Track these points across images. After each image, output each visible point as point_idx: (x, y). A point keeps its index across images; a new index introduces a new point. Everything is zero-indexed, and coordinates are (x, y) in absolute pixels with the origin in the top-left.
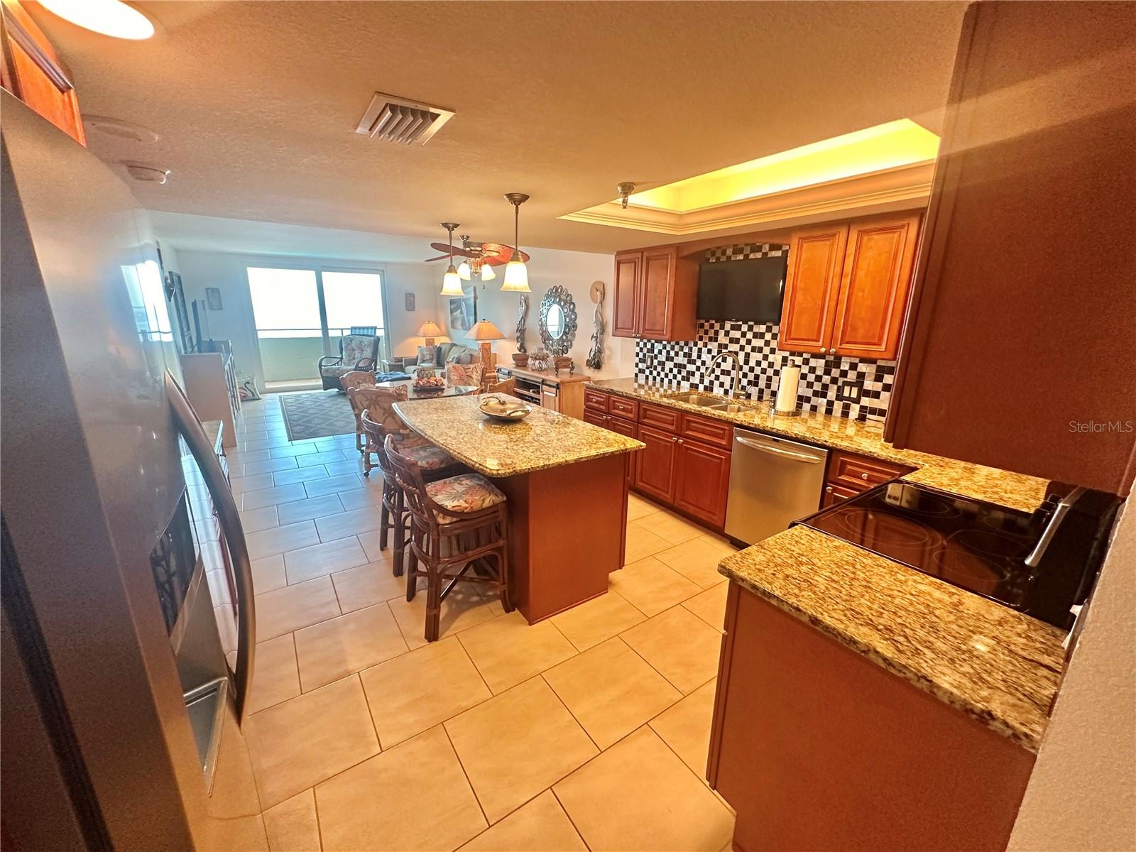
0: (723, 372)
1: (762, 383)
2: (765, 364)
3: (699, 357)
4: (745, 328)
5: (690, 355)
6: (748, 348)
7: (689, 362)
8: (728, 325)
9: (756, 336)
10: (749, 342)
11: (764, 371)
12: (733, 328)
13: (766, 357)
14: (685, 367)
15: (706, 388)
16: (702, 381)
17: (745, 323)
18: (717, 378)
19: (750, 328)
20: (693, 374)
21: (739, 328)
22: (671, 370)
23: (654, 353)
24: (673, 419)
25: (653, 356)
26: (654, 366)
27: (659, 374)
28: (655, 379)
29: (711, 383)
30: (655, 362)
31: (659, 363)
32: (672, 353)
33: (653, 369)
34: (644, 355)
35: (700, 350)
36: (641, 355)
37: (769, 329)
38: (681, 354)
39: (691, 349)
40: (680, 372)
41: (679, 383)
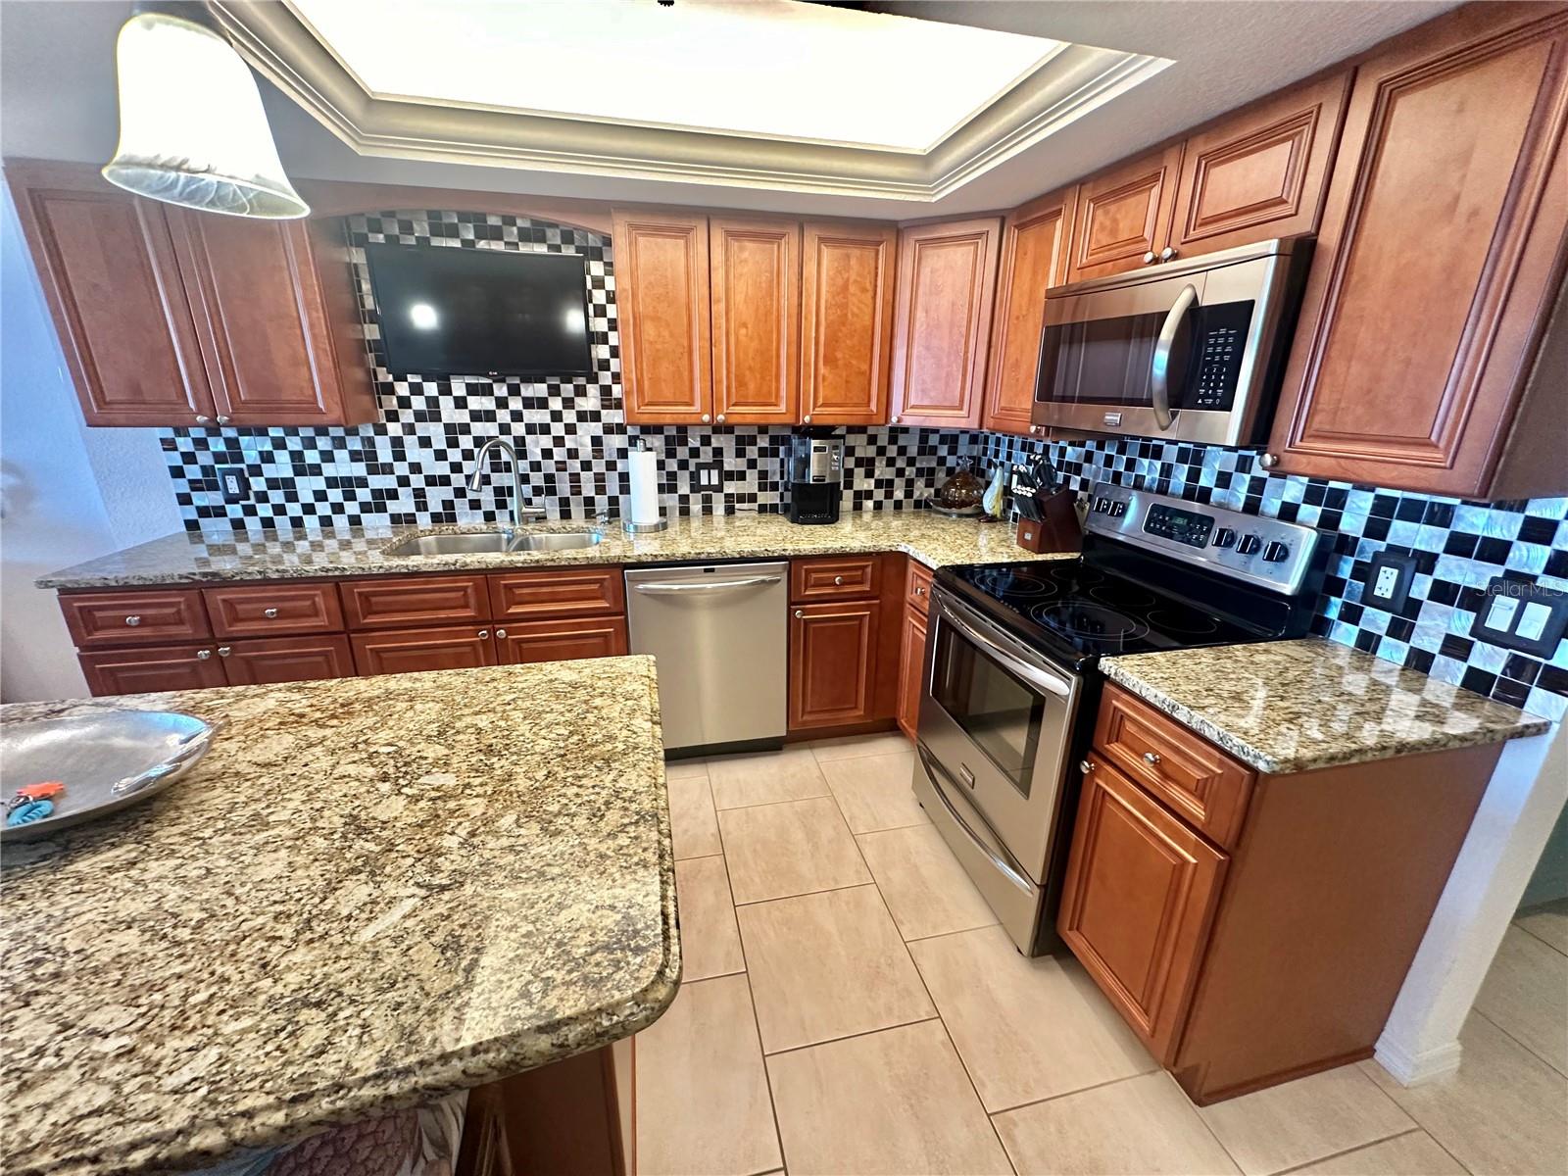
1: (564, 487)
2: (559, 454)
3: (399, 456)
4: (501, 390)
5: (371, 455)
6: (519, 429)
7: (372, 471)
8: (458, 387)
9: (529, 403)
10: (517, 416)
11: (561, 466)
12: (473, 390)
13: (559, 441)
14: (362, 483)
17: (499, 380)
18: (460, 493)
19: (514, 391)
20: (393, 495)
21: (487, 391)
22: (321, 496)
23: (242, 461)
24: (465, 595)
25: (242, 470)
26: (257, 493)
27: (280, 510)
28: (268, 523)
29: (448, 505)
30: (258, 484)
31: (273, 483)
32: (312, 457)
33: (252, 501)
34: (207, 470)
35: (397, 442)
36: (193, 472)
37: (554, 391)
38: (341, 455)
39: (370, 442)
40: (350, 496)
41: (355, 521)
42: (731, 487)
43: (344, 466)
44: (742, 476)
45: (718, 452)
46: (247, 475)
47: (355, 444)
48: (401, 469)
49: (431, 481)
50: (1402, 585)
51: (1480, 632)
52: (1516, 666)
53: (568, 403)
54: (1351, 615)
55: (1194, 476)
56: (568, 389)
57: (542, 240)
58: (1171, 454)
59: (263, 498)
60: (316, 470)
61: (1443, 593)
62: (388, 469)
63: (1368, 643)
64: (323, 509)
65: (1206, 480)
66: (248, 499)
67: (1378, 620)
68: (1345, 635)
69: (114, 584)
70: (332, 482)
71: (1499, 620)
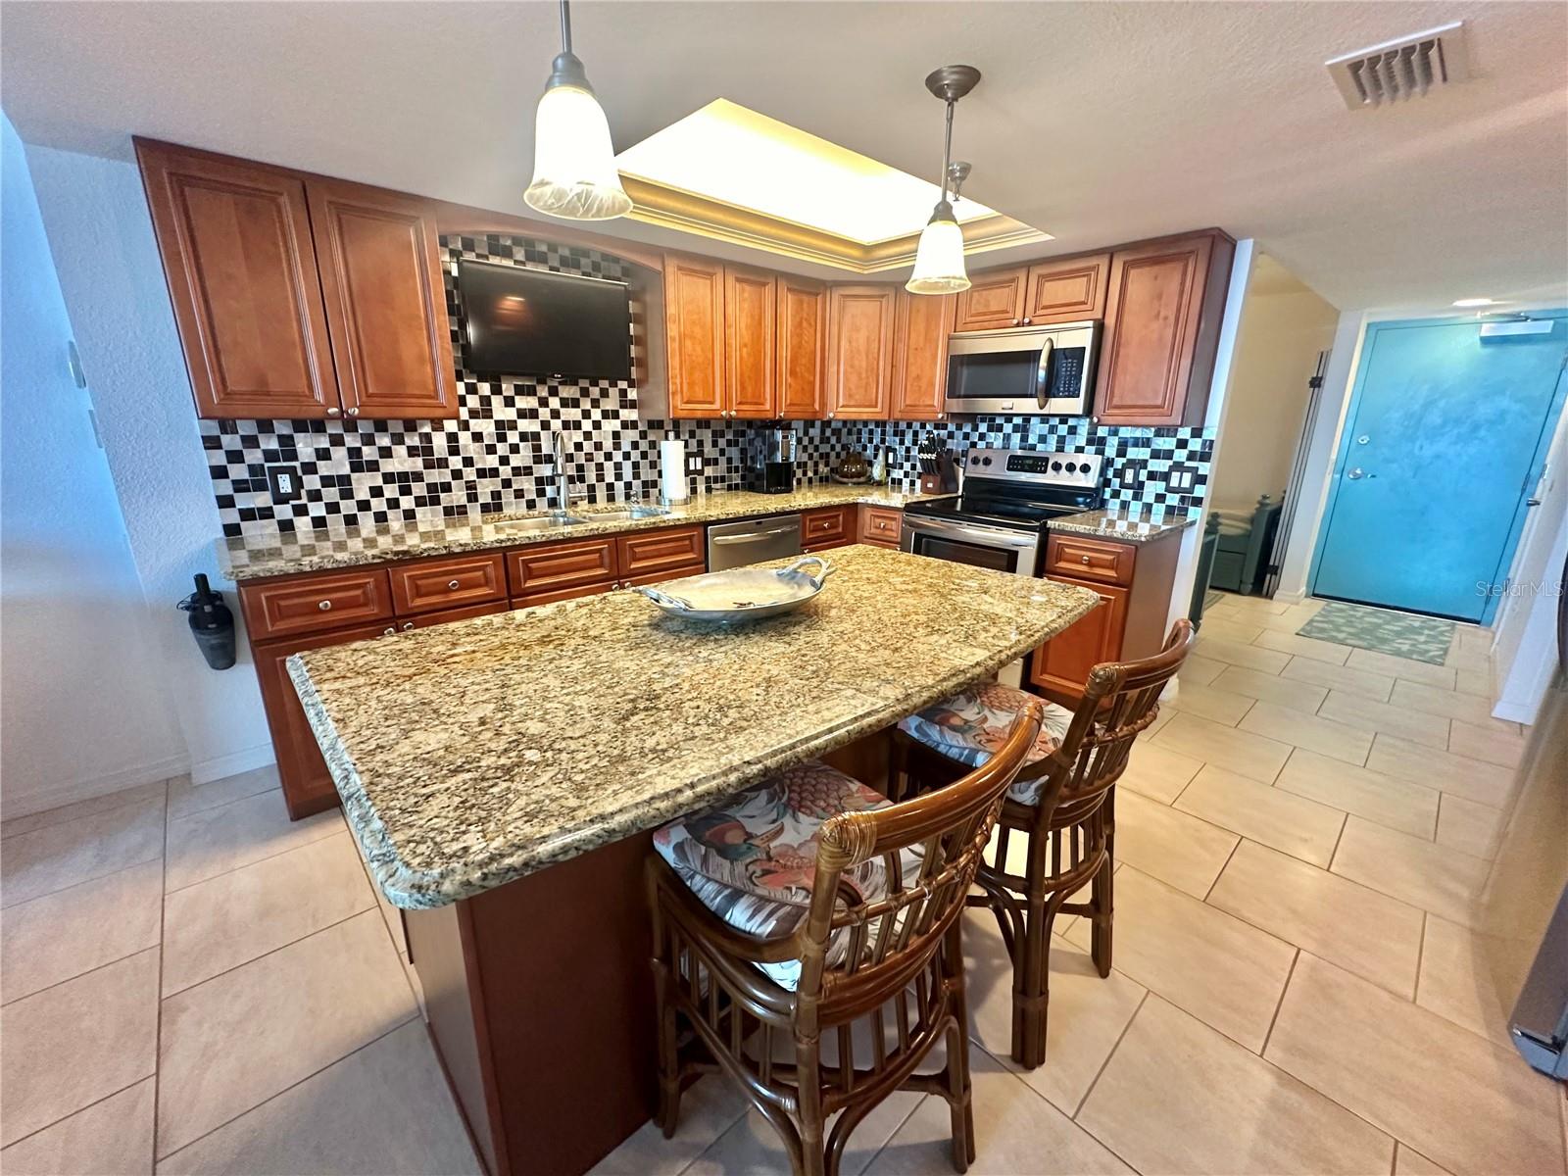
0: (516, 471)
1: (591, 476)
2: (588, 447)
3: (454, 451)
4: (543, 391)
5: (428, 451)
6: (556, 425)
7: (428, 465)
8: (508, 388)
9: (564, 403)
10: (555, 414)
11: (589, 457)
12: (520, 391)
13: (588, 436)
14: (418, 477)
15: (485, 508)
16: (473, 498)
17: (542, 382)
18: (507, 484)
19: (554, 392)
20: (447, 488)
21: (532, 392)
22: (377, 492)
23: (295, 458)
24: (601, 557)
25: (295, 467)
26: (309, 492)
27: (333, 508)
28: (319, 522)
29: (496, 495)
30: (312, 482)
31: (327, 481)
32: (369, 453)
33: (304, 500)
34: (253, 469)
35: (452, 438)
36: (239, 472)
37: (585, 393)
38: (400, 451)
39: (427, 437)
40: (406, 491)
41: (409, 515)
42: (709, 471)
43: (401, 462)
44: (716, 462)
45: (700, 443)
46: (300, 473)
47: (413, 440)
48: (456, 462)
49: (481, 473)
50: (1136, 475)
51: (1169, 489)
52: (1183, 499)
53: (595, 403)
54: (1116, 494)
55: (1024, 439)
56: (595, 392)
57: (576, 266)
58: (1008, 428)
59: (315, 496)
60: (373, 466)
61: (1152, 476)
62: (443, 463)
63: (1124, 505)
64: (379, 505)
65: (1032, 439)
66: (300, 498)
67: (1127, 494)
68: (1114, 505)
70: (389, 478)
71: (1174, 483)
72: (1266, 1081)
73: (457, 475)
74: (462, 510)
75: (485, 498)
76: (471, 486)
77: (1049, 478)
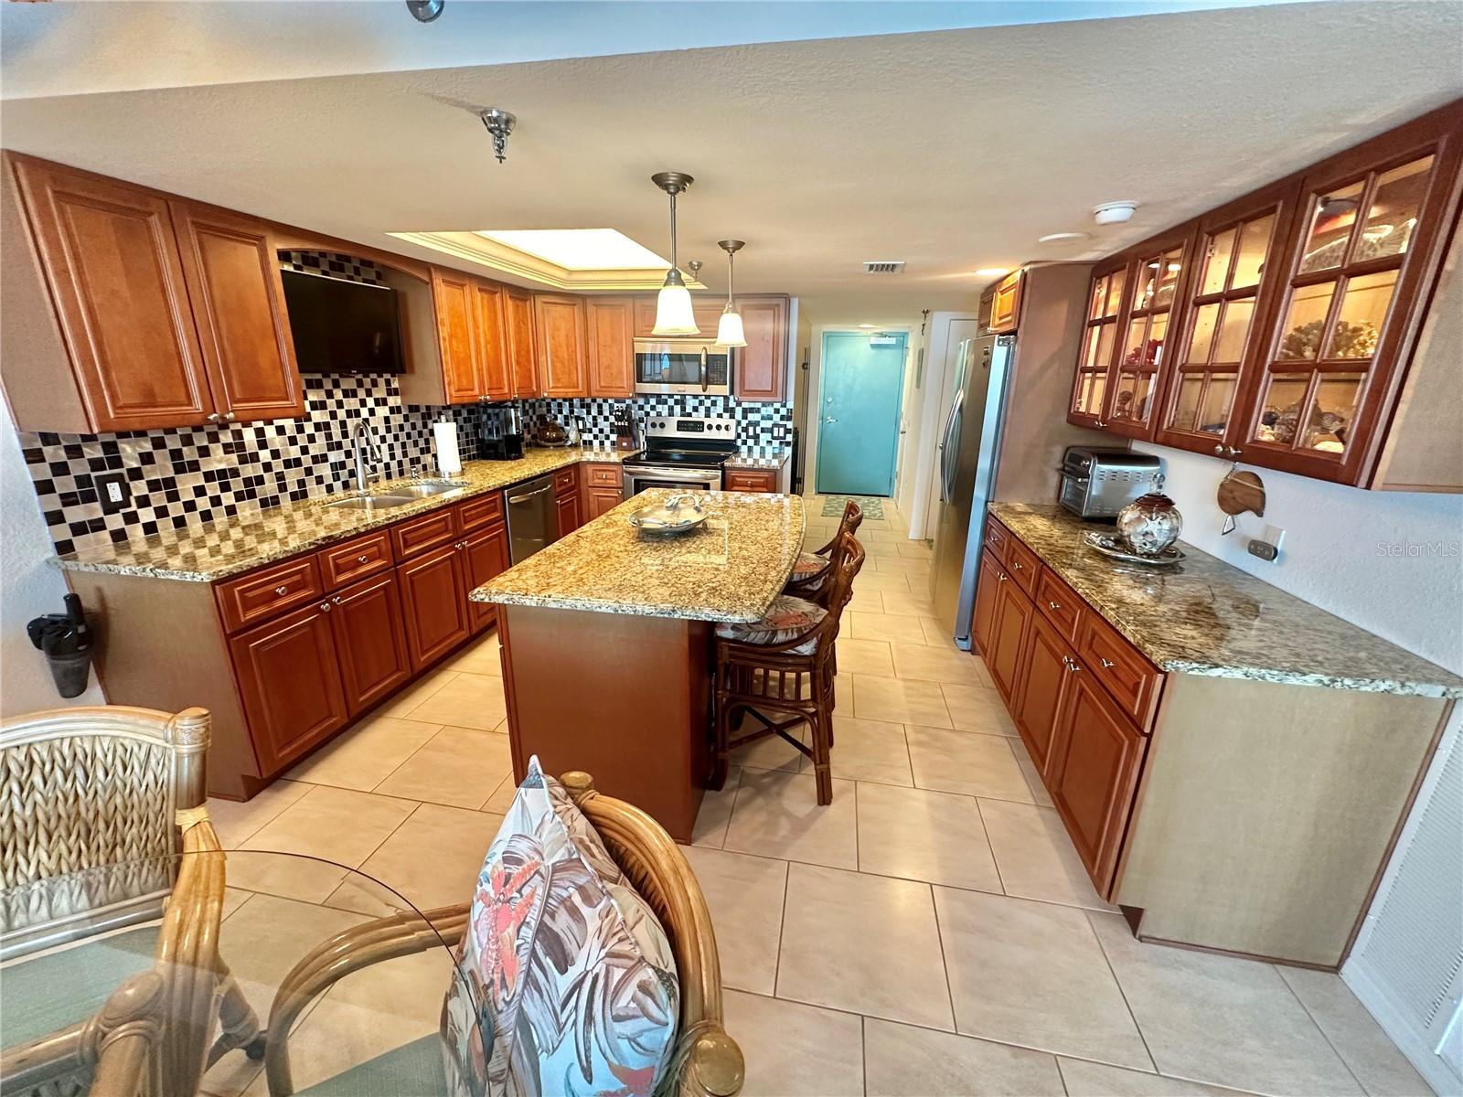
0: (315, 459)
2: (367, 432)
3: (263, 445)
4: (328, 384)
5: (241, 447)
6: (341, 414)
7: (243, 460)
9: (346, 394)
10: (340, 404)
12: (310, 385)
13: (366, 422)
14: (235, 473)
15: (294, 496)
16: (283, 488)
17: (326, 375)
18: (309, 471)
19: (336, 384)
20: (260, 480)
21: (319, 385)
22: (200, 491)
23: (121, 465)
25: (121, 475)
26: (137, 499)
27: (162, 512)
28: (150, 528)
29: (301, 483)
30: (139, 488)
31: (153, 486)
32: (189, 454)
33: (134, 507)
34: (82, 481)
35: (260, 432)
36: (66, 484)
37: (360, 384)
38: (217, 450)
39: (238, 434)
40: (225, 488)
41: (231, 511)
43: (219, 460)
46: (127, 479)
47: (226, 437)
48: (265, 455)
49: (288, 464)
50: (755, 430)
51: (773, 438)
53: (369, 393)
54: (744, 443)
55: (683, 409)
56: (367, 382)
57: (341, 269)
58: (671, 402)
59: (144, 502)
60: (194, 466)
61: (763, 430)
62: (254, 458)
63: (750, 449)
64: (203, 503)
65: (689, 410)
66: (130, 506)
67: (751, 442)
68: (744, 449)
69: (267, 561)
70: (209, 477)
71: (776, 434)
72: (901, 683)
73: (267, 467)
74: (275, 500)
75: (293, 487)
76: (280, 477)
77: (706, 434)
